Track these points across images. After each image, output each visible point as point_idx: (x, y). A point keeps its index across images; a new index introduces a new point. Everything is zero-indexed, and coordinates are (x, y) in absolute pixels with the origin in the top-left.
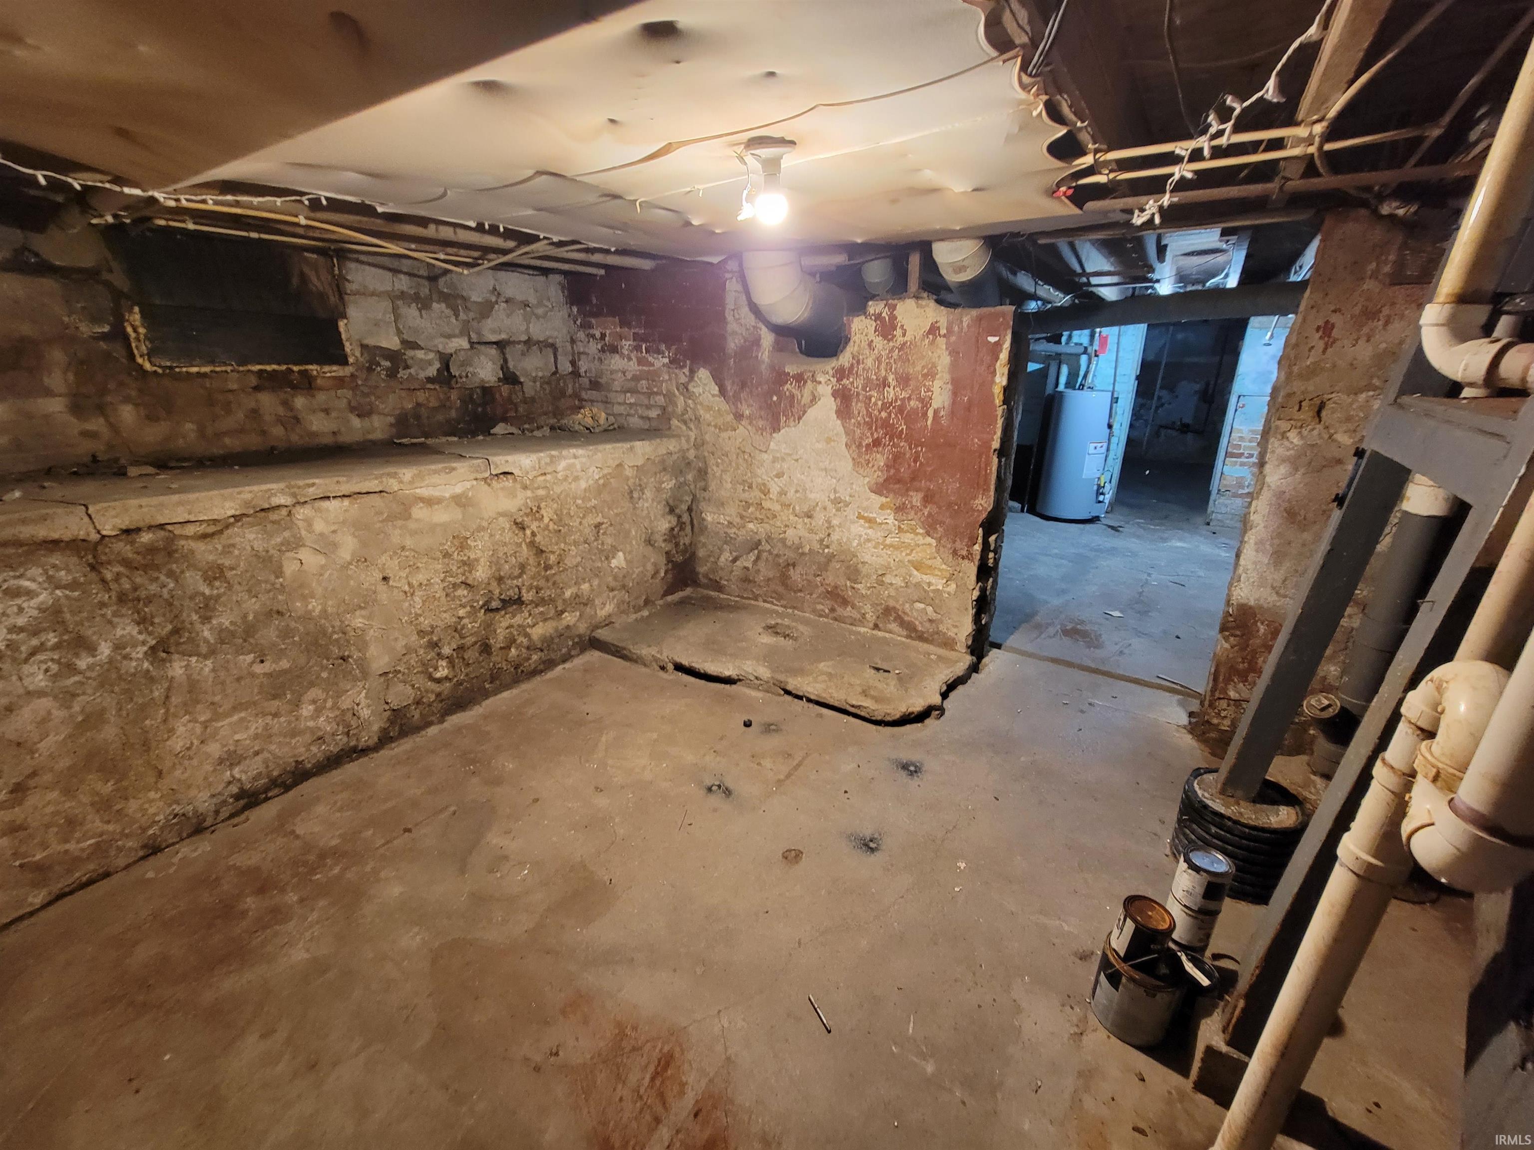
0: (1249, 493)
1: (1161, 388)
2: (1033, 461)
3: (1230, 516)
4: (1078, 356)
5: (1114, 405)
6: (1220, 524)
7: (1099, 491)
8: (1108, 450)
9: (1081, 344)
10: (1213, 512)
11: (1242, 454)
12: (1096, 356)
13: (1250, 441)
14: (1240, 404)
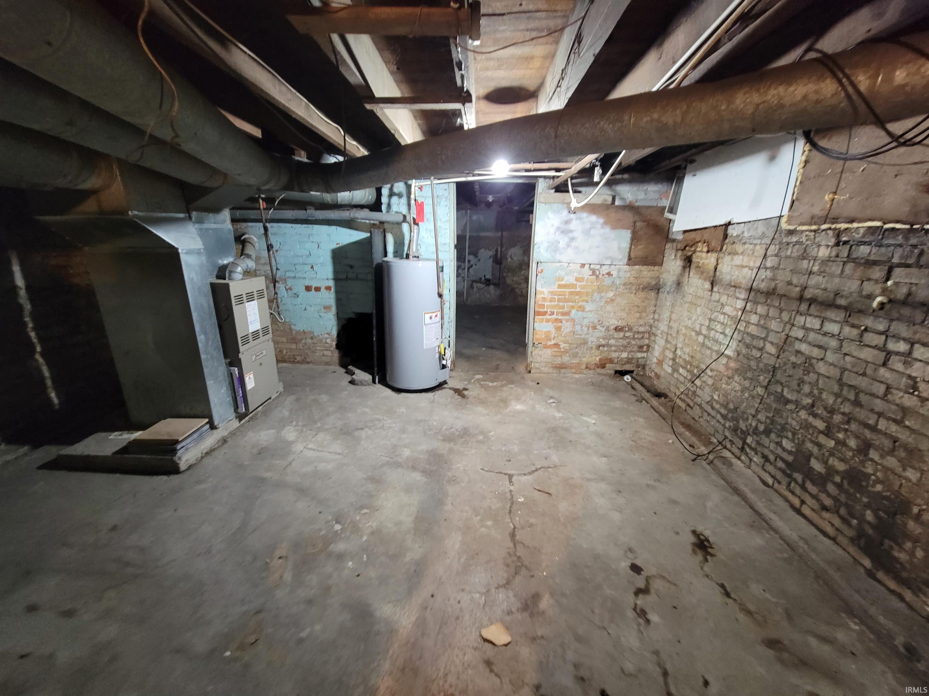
0: (555, 344)
1: (469, 254)
2: (375, 332)
3: (544, 364)
4: (399, 224)
5: (441, 274)
6: (539, 371)
7: (441, 357)
8: (442, 318)
9: (401, 213)
10: (531, 362)
11: (546, 312)
12: (416, 223)
13: (551, 301)
14: (539, 269)
